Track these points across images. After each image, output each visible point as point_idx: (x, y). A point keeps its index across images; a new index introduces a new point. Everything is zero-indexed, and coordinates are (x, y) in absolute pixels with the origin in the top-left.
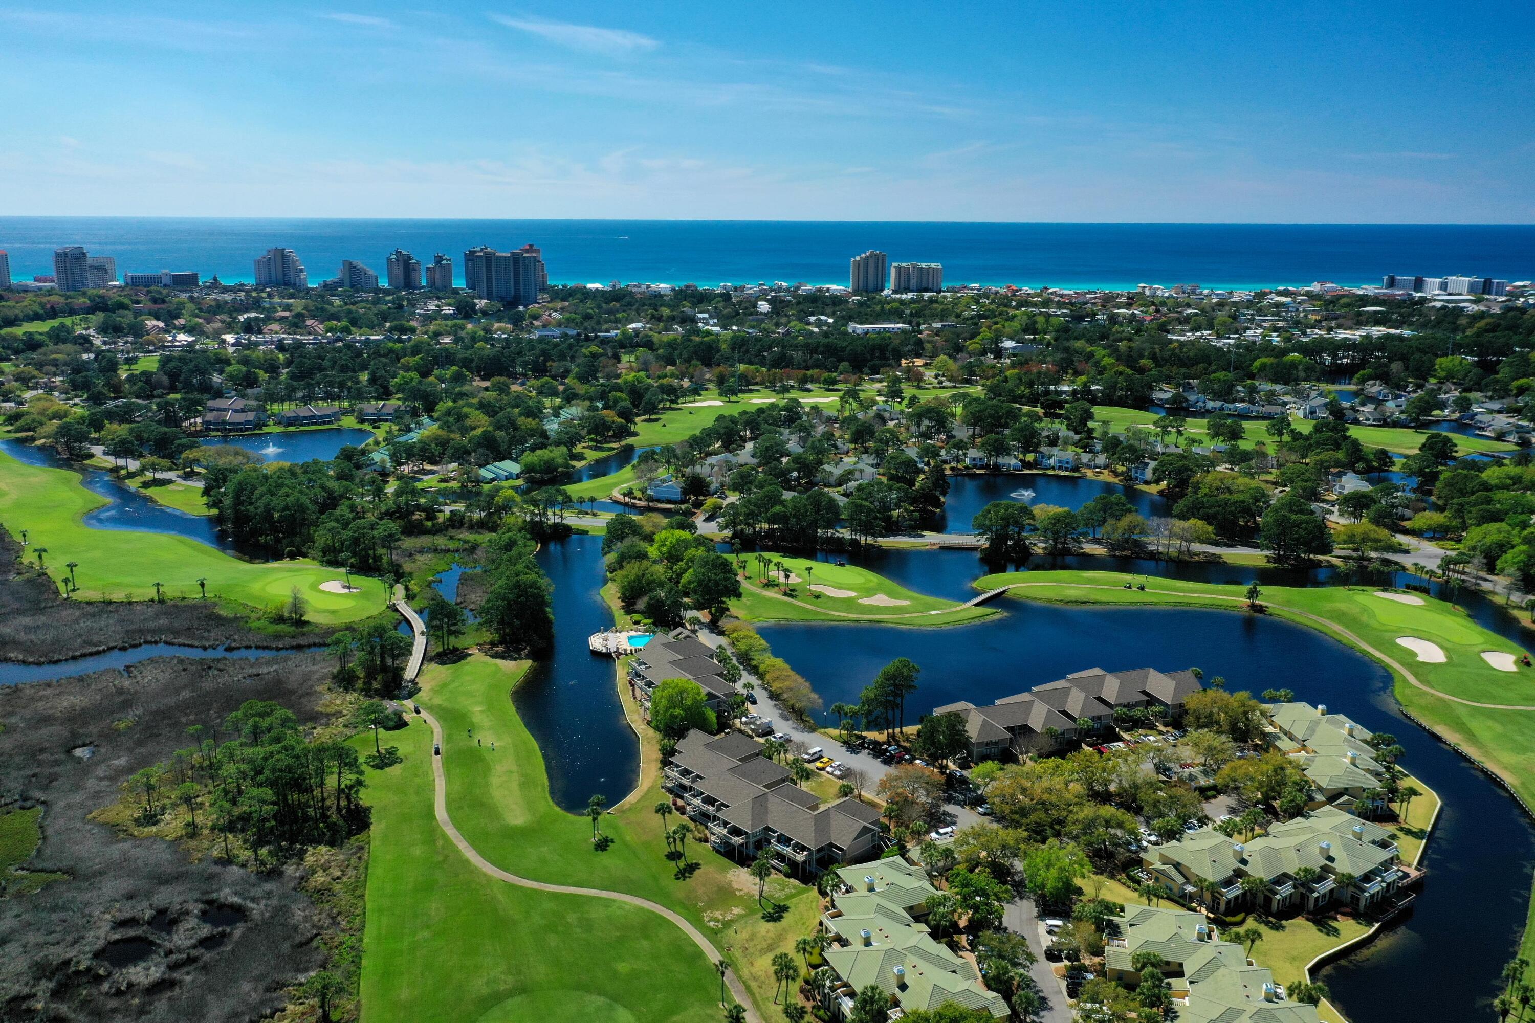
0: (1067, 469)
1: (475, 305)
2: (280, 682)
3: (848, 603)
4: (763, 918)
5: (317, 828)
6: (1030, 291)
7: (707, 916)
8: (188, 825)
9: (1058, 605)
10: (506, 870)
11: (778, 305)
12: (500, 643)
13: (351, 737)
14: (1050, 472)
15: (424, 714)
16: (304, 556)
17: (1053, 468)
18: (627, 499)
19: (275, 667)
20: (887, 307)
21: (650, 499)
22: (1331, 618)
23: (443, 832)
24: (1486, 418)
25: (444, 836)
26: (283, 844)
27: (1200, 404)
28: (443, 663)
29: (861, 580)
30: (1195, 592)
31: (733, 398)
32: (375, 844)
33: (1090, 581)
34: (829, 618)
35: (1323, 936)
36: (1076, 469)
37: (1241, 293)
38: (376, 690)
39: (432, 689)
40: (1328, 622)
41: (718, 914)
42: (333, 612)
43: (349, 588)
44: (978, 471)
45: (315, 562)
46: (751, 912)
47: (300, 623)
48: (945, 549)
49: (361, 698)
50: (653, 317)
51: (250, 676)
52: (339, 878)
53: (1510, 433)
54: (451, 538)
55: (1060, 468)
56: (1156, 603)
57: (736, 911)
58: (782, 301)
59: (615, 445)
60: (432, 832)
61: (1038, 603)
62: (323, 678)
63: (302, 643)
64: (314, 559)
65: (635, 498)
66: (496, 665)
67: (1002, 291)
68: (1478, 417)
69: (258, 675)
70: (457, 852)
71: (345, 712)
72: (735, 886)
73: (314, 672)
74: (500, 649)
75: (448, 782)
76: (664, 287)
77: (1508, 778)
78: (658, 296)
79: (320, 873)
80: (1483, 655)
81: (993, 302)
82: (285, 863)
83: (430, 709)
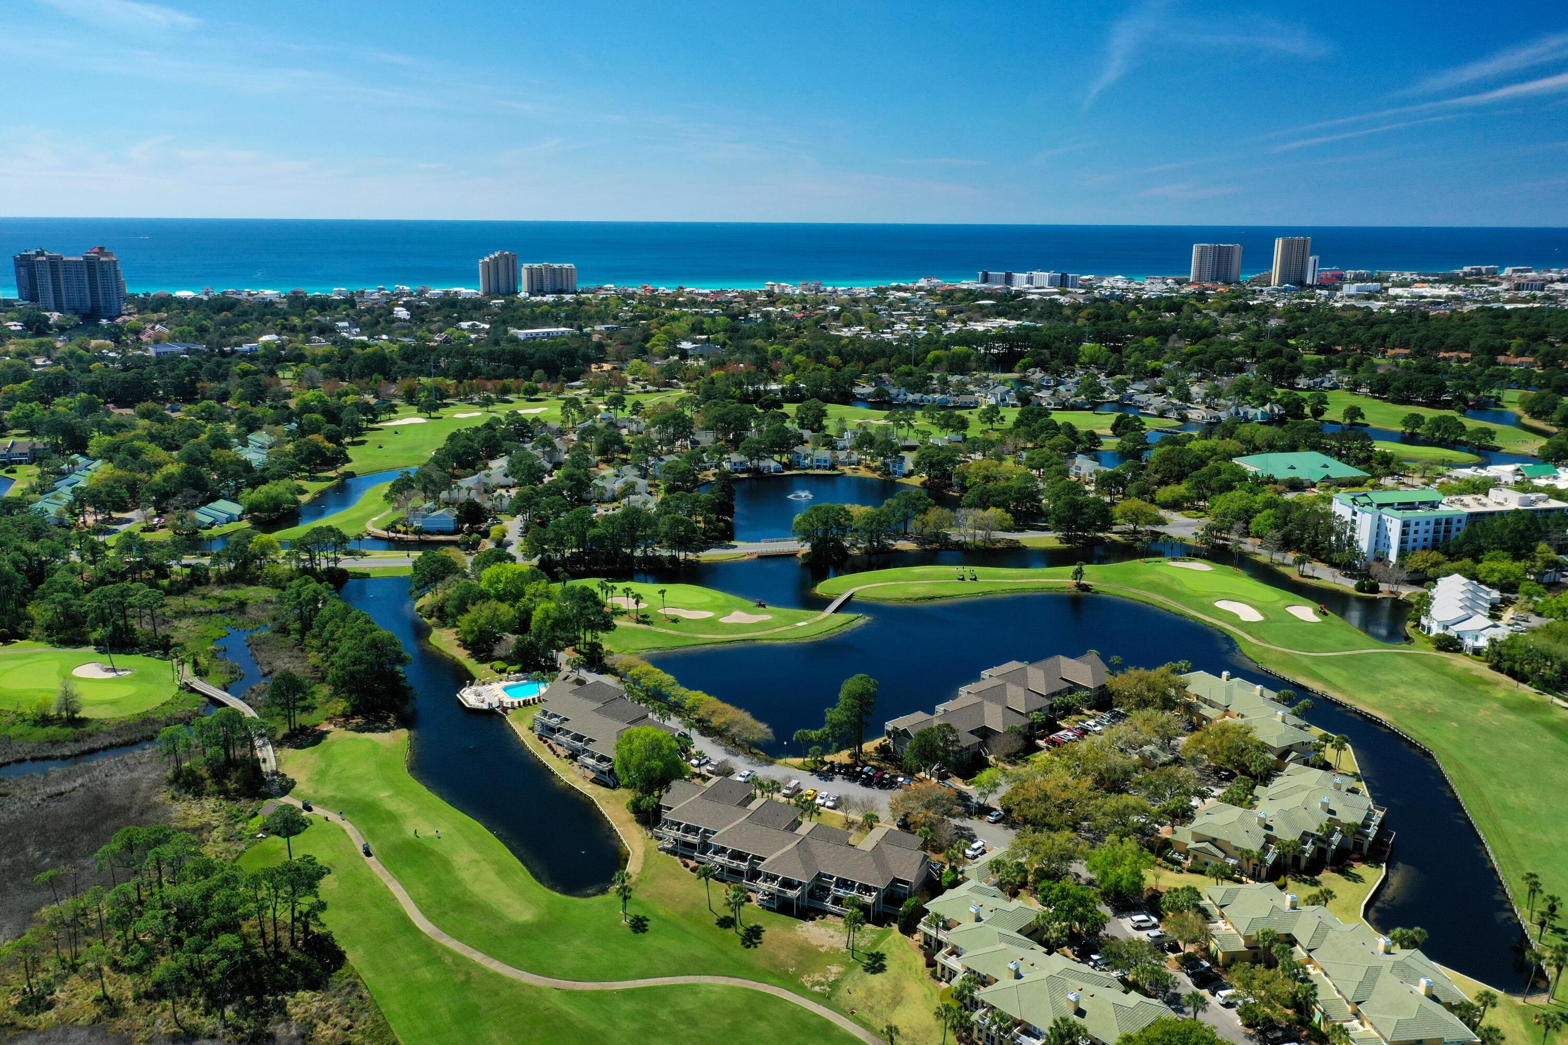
0: (825, 468)
1: (48, 319)
2: (98, 799)
3: (710, 624)
4: (866, 970)
5: (279, 971)
6: (667, 291)
7: (806, 980)
8: (98, 1001)
9: (910, 604)
10: (550, 975)
11: (418, 312)
12: (354, 714)
13: (243, 852)
14: (810, 471)
15: (316, 809)
16: (23, 637)
17: (811, 468)
18: (392, 535)
19: (79, 781)
20: (538, 311)
21: (418, 532)
22: (1149, 590)
23: (439, 944)
24: (1143, 398)
25: (446, 950)
26: (248, 998)
27: (901, 397)
28: (300, 747)
29: (708, 599)
30: (1022, 577)
31: (433, 414)
32: (367, 975)
33: (923, 577)
34: (701, 641)
35: (1351, 883)
36: (833, 467)
37: (863, 289)
38: (236, 790)
39: (310, 780)
40: (1149, 594)
41: (817, 977)
42: (113, 703)
43: (114, 670)
44: (742, 476)
45: (42, 644)
46: (850, 968)
47: (75, 722)
48: (763, 558)
49: (224, 803)
50: (284, 327)
51: (51, 797)
52: (350, 1027)
53: (1170, 410)
54: (204, 597)
55: (818, 467)
56: (995, 592)
57: (835, 969)
58: (419, 307)
59: (332, 474)
60: (428, 948)
61: (889, 603)
62: (155, 785)
63: (95, 746)
64: (37, 640)
65: (399, 532)
66: (368, 740)
67: (639, 292)
68: (1136, 397)
69: (61, 794)
70: (477, 966)
71: (215, 823)
72: (814, 943)
73: (140, 779)
74: (358, 720)
75: (406, 887)
76: (269, 293)
77: (1384, 717)
78: (268, 304)
79: (321, 1025)
80: (1288, 609)
81: (640, 302)
82: (267, 1022)
83: (323, 803)
